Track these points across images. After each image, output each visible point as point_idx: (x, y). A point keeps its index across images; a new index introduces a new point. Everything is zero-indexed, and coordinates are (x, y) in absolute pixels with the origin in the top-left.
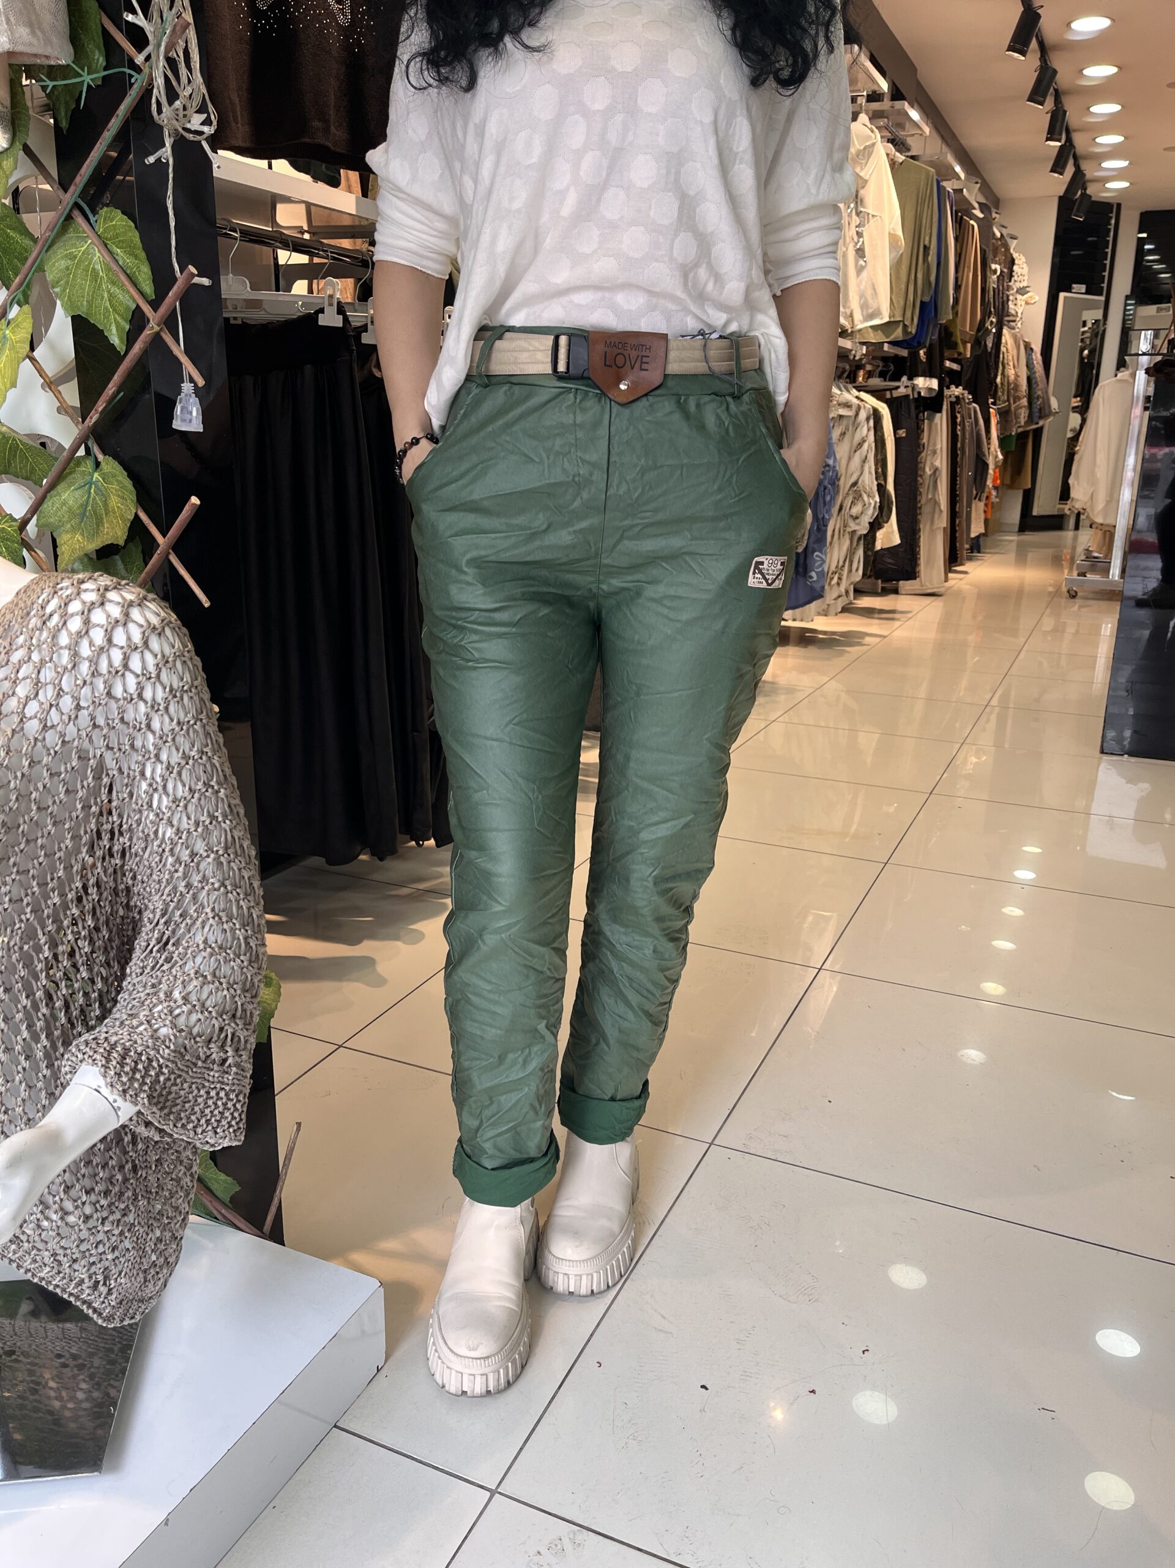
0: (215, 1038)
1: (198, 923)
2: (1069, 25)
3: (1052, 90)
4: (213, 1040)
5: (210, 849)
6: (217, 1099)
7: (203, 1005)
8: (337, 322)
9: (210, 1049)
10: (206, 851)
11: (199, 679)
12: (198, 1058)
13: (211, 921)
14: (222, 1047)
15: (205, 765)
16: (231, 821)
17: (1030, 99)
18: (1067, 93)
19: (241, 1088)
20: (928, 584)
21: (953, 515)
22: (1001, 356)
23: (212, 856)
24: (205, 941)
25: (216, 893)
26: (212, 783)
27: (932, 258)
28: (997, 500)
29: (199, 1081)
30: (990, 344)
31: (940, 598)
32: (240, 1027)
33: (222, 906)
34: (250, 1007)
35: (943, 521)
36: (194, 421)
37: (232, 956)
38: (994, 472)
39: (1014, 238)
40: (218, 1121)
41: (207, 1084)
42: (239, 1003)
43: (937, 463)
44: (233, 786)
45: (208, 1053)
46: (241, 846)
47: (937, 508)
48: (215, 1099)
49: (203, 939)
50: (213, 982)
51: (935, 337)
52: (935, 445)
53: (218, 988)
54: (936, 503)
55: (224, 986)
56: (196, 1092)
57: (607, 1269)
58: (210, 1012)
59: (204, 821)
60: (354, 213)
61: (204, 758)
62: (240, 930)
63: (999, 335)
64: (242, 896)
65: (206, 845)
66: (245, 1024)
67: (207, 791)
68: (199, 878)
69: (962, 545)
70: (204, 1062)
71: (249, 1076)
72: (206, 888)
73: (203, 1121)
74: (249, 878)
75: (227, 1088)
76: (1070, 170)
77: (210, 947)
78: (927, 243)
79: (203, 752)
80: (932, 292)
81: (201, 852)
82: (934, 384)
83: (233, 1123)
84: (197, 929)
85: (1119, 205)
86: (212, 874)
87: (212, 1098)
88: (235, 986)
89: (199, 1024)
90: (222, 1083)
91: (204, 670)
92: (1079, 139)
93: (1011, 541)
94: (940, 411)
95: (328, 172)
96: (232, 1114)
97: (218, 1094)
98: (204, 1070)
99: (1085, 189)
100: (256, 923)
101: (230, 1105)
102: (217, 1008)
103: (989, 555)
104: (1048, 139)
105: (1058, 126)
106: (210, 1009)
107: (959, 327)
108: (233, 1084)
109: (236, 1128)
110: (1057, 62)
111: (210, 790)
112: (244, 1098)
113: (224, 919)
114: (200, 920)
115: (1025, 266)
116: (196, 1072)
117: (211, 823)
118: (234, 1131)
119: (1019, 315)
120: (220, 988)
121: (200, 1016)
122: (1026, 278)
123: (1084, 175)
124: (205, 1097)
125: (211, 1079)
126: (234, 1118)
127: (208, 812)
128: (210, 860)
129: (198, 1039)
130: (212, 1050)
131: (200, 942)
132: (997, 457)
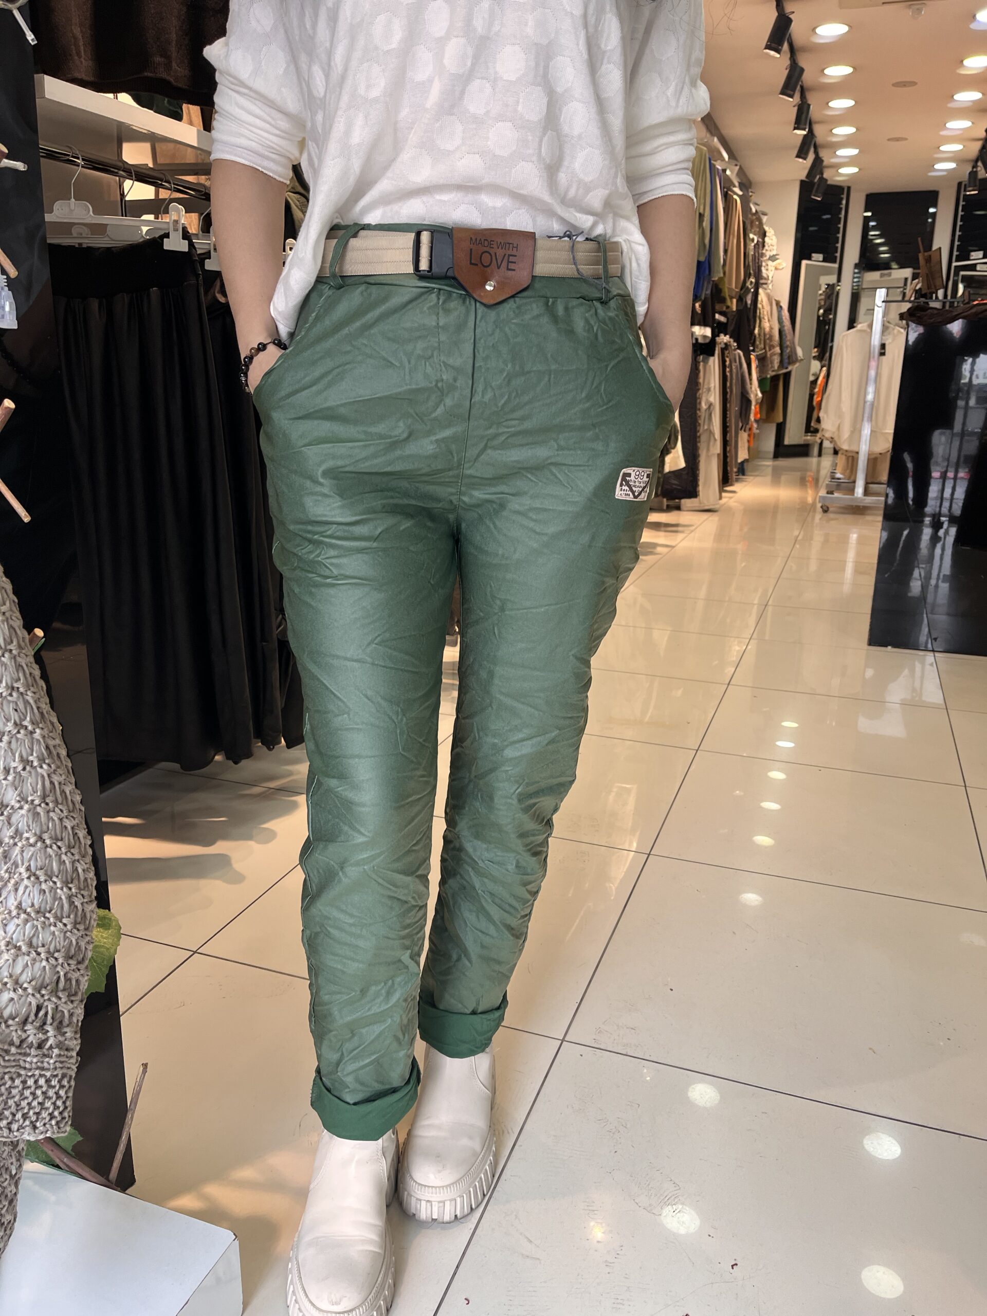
0: (32, 1017)
1: (10, 886)
2: (814, 29)
3: (799, 88)
4: (30, 1020)
5: (23, 799)
6: (36, 1088)
7: (16, 982)
8: (183, 247)
9: (25, 1031)
10: (19, 801)
11: (8, 603)
12: (11, 1044)
13: (26, 882)
14: (41, 1028)
15: (16, 703)
16: (49, 765)
17: (782, 93)
18: (812, 89)
19: (65, 1071)
20: (705, 502)
21: (725, 443)
22: (758, 311)
23: (26, 807)
24: (19, 907)
25: (32, 849)
26: (25, 723)
27: (706, 223)
28: (758, 431)
29: (13, 1070)
30: (749, 302)
31: (716, 513)
32: (63, 1000)
33: (39, 864)
34: (76, 975)
35: (717, 448)
36: (7, 317)
37: (52, 920)
38: (755, 408)
39: (765, 214)
40: (38, 1114)
41: (23, 1072)
42: (62, 974)
43: (712, 399)
44: (52, 724)
45: (24, 1036)
46: (63, 792)
47: (712, 438)
48: (33, 1089)
49: (16, 903)
50: (28, 954)
51: (709, 292)
52: (709, 383)
53: (34, 960)
54: (711, 433)
55: (43, 956)
56: (9, 1083)
57: (470, 1192)
58: (25, 989)
59: (15, 768)
60: (196, 145)
61: (15, 694)
62: (62, 889)
63: (756, 294)
64: (63, 850)
65: (19, 795)
66: (69, 996)
67: (19, 732)
68: (11, 832)
69: (732, 469)
70: (19, 1047)
71: (74, 1054)
72: (20, 844)
73: (19, 1116)
74: (73, 828)
75: (48, 1074)
76: (811, 156)
77: (25, 912)
78: (701, 211)
79: (13, 688)
80: (706, 253)
81: (13, 803)
82: (708, 332)
83: (56, 1113)
84: (10, 892)
85: (849, 188)
86: (26, 828)
87: (29, 1087)
88: (56, 955)
89: (11, 1004)
90: (43, 1069)
91: (15, 593)
92: (818, 130)
93: (768, 466)
94: (713, 355)
95: (171, 108)
96: (54, 1104)
97: (36, 1082)
98: (18, 1057)
99: (822, 174)
100: (82, 878)
101: (51, 1093)
102: (33, 983)
103: (751, 478)
104: (795, 129)
105: (803, 118)
106: (25, 985)
107: (727, 285)
108: (55, 1069)
109: (59, 1119)
110: (803, 62)
111: (22, 731)
112: (69, 1082)
113: (42, 878)
114: (12, 881)
115: (774, 238)
116: (9, 1061)
117: (24, 769)
118: (57, 1123)
119: (770, 278)
120: (38, 958)
121: (12, 995)
122: (775, 248)
123: (822, 161)
124: (21, 1087)
125: (27, 1066)
126: (56, 1107)
127: (21, 756)
128: (23, 812)
129: (10, 1022)
130: (28, 1032)
131: (13, 908)
132: (757, 395)
